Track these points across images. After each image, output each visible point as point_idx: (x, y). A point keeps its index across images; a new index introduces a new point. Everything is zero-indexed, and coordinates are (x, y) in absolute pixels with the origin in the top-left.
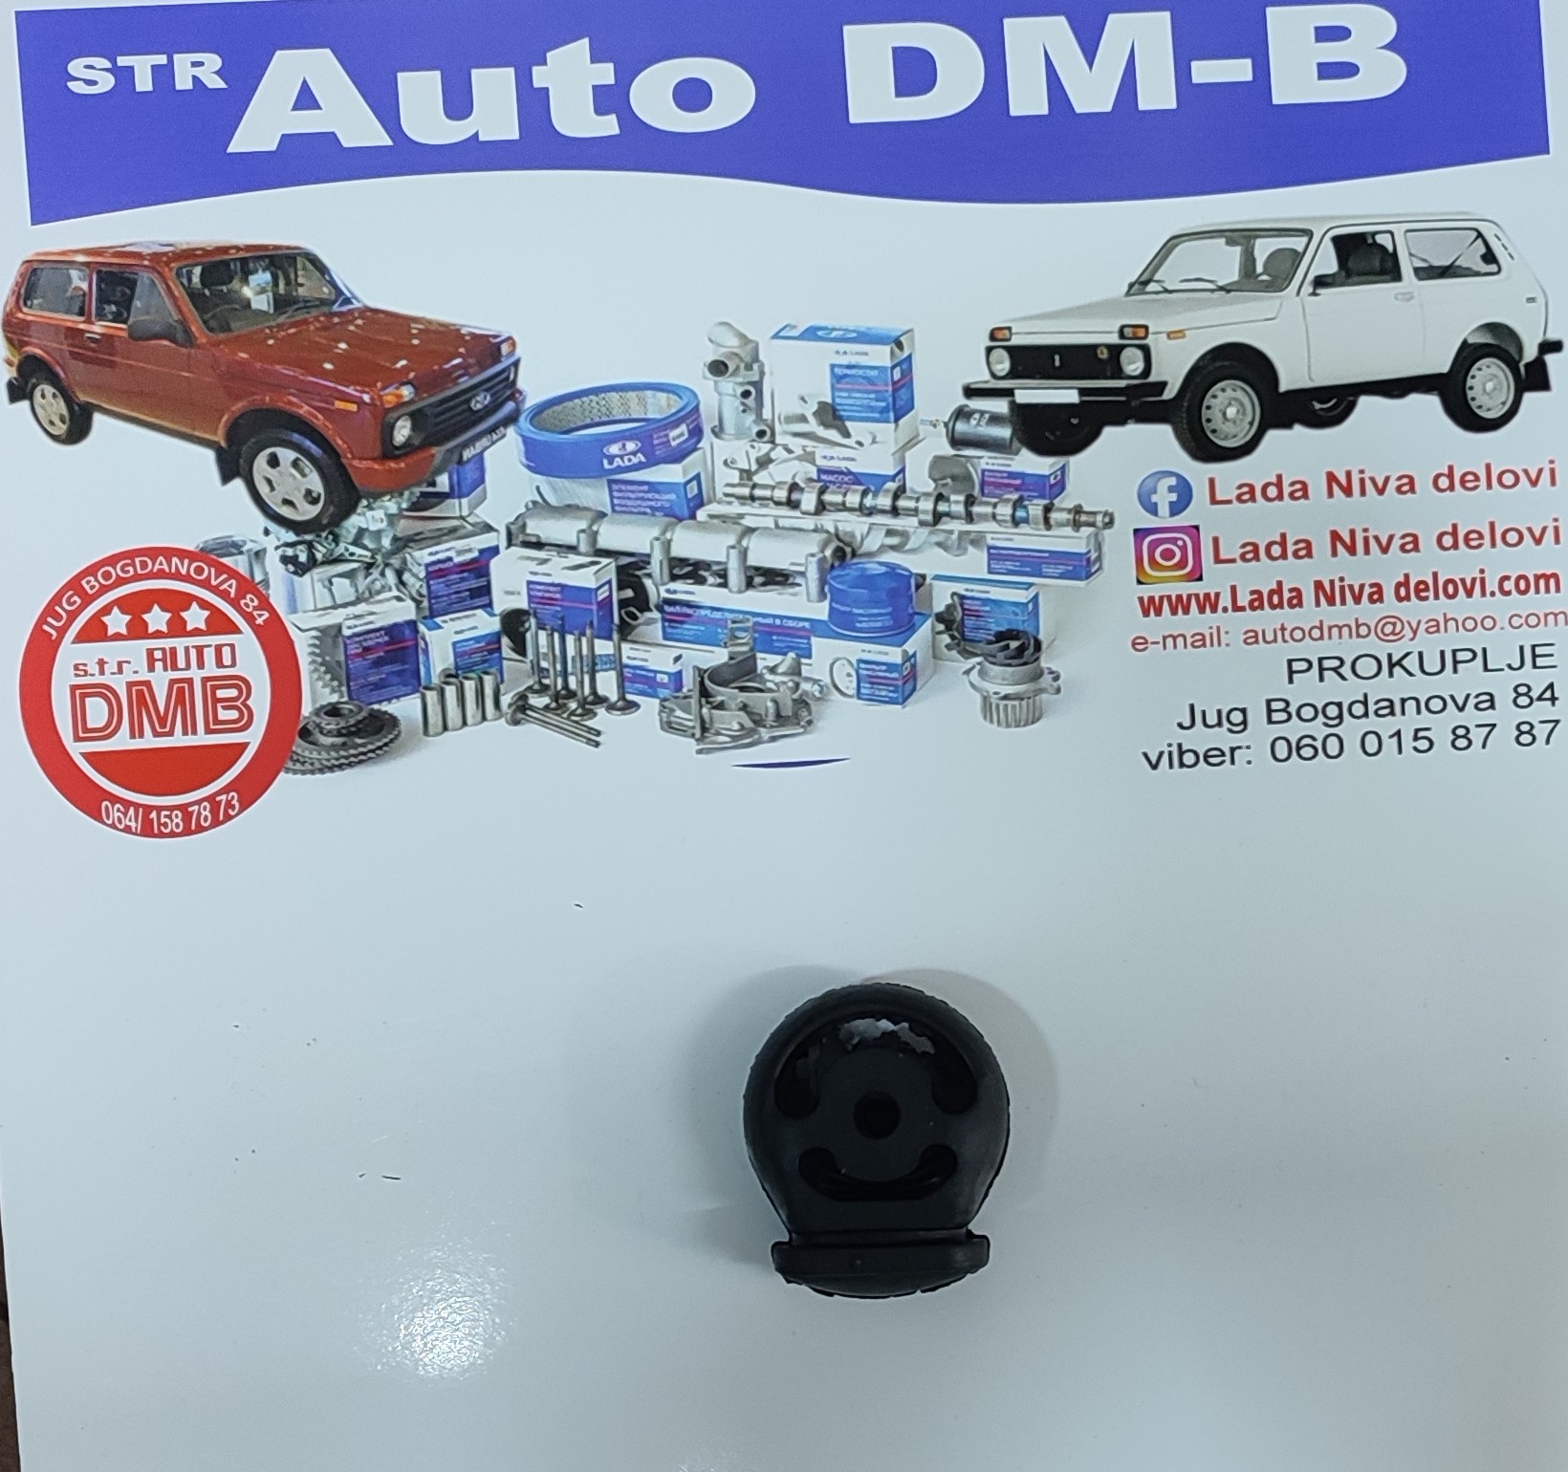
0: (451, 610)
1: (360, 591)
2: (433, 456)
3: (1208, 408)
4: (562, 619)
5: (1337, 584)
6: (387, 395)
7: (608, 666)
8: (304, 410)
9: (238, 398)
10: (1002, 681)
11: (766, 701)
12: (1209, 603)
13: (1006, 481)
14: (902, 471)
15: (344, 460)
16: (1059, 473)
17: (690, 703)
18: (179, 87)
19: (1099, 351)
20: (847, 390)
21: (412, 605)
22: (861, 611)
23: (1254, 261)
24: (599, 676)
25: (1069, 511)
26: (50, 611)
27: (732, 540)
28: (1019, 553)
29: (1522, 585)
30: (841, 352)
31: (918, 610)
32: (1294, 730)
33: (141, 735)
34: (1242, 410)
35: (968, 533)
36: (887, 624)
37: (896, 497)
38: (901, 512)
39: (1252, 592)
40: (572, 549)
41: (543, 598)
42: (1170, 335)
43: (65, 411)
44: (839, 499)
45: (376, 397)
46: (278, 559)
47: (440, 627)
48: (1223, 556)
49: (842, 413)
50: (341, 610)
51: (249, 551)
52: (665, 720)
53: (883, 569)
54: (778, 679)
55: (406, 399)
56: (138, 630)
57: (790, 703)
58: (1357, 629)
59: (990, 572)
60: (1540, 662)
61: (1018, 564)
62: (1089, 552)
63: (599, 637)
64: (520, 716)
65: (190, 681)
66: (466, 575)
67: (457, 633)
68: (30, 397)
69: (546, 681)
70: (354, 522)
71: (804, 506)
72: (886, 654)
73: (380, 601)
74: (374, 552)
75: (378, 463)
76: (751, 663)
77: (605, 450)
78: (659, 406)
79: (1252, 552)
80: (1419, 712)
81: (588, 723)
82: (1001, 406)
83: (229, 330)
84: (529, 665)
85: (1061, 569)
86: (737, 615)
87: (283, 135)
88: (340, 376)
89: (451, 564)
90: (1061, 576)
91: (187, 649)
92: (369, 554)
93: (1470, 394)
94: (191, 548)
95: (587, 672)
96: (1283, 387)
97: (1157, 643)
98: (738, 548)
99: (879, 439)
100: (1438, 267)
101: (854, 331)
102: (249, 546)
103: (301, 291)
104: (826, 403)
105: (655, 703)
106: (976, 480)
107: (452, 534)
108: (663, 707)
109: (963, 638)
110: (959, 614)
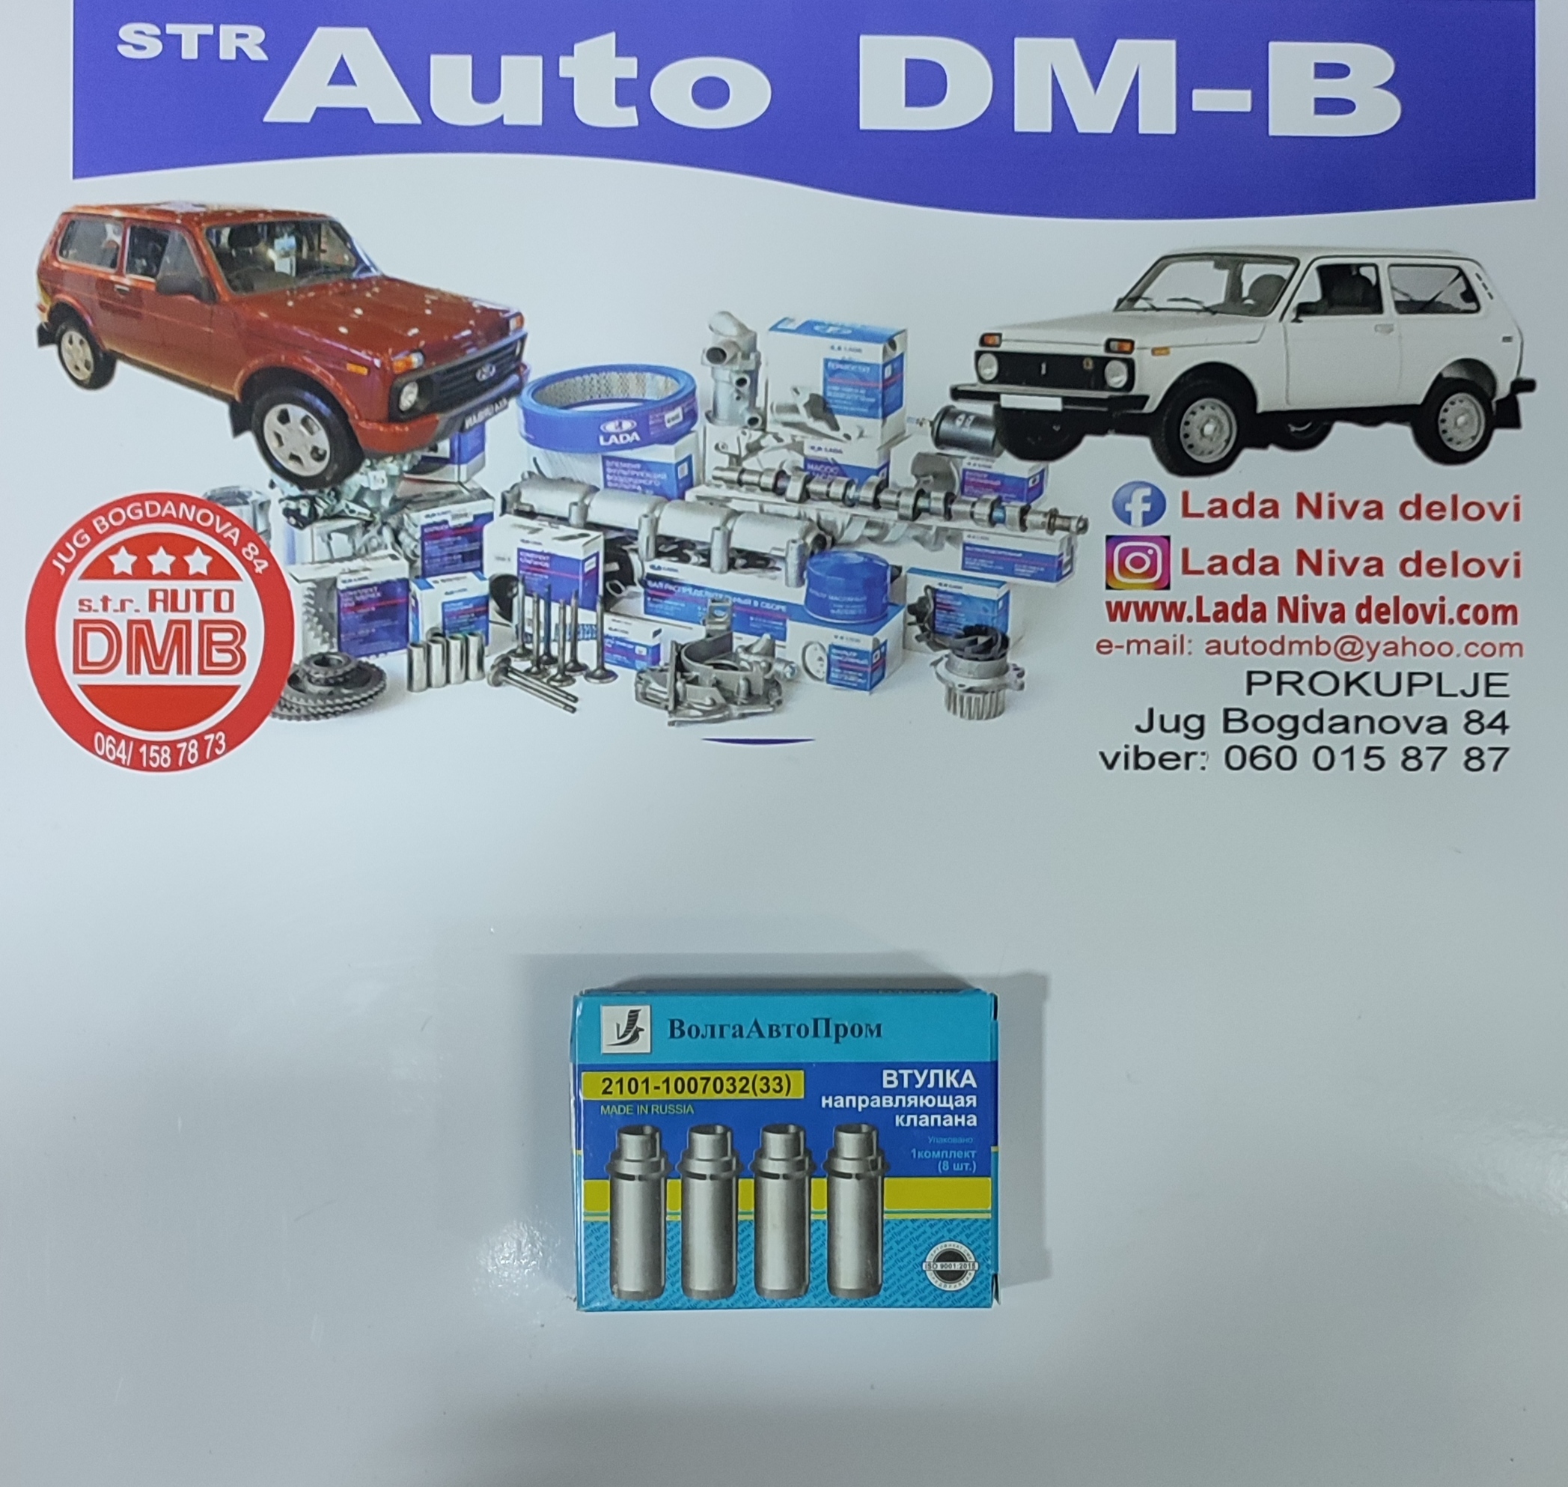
0: (443, 571)
1: (357, 547)
2: (437, 422)
3: (1187, 423)
5: (1301, 602)
6: (398, 361)
7: (590, 635)
8: (317, 370)
9: (252, 353)
10: (968, 674)
11: (738, 680)
12: (1175, 612)
13: (986, 482)
14: (887, 465)
15: (351, 421)
16: (1038, 477)
17: (665, 676)
18: (222, 56)
19: (1085, 362)
20: (839, 385)
21: (406, 563)
22: (836, 599)
23: (1241, 285)
24: (580, 644)
25: (1045, 514)
26: (60, 547)
27: (718, 523)
28: (993, 552)
29: (1481, 615)
30: (836, 347)
31: (892, 601)
32: (1249, 740)
33: (138, 671)
34: (1219, 428)
35: (946, 529)
36: (860, 612)
37: (878, 490)
38: (882, 505)
39: (1218, 604)
40: (564, 520)
41: (532, 565)
42: (1154, 351)
43: (90, 358)
44: (823, 488)
45: (386, 362)
46: (280, 511)
47: (431, 587)
48: (1191, 567)
49: (833, 406)
50: (337, 564)
51: (254, 502)
52: (640, 690)
53: (862, 559)
54: (752, 658)
55: (415, 366)
56: (142, 571)
57: (761, 683)
58: (1317, 646)
59: (964, 568)
60: (1493, 690)
61: (992, 562)
62: (1061, 555)
63: (583, 607)
64: (502, 678)
65: (188, 623)
66: (459, 538)
67: (447, 593)
68: (59, 344)
69: (529, 646)
70: (356, 481)
71: (789, 494)
72: (858, 641)
73: (376, 558)
74: (373, 511)
75: (384, 426)
76: (727, 640)
77: (602, 428)
78: (656, 388)
79: (1219, 565)
80: (1372, 730)
81: (564, 689)
82: (986, 409)
83: (250, 289)
84: (514, 630)
85: (1033, 570)
86: (717, 594)
87: (318, 109)
88: (356, 339)
89: (446, 527)
90: (1033, 577)
91: (188, 593)
92: (368, 512)
93: (1442, 427)
94: (199, 495)
95: (569, 640)
96: (1260, 409)
97: (1121, 647)
98: (722, 528)
99: (866, 433)
100: (1419, 302)
101: (849, 328)
102: (255, 497)
103: (323, 257)
104: (817, 396)
105: (634, 673)
106: (957, 478)
107: (449, 497)
108: (639, 679)
109: (934, 631)
110: (931, 607)
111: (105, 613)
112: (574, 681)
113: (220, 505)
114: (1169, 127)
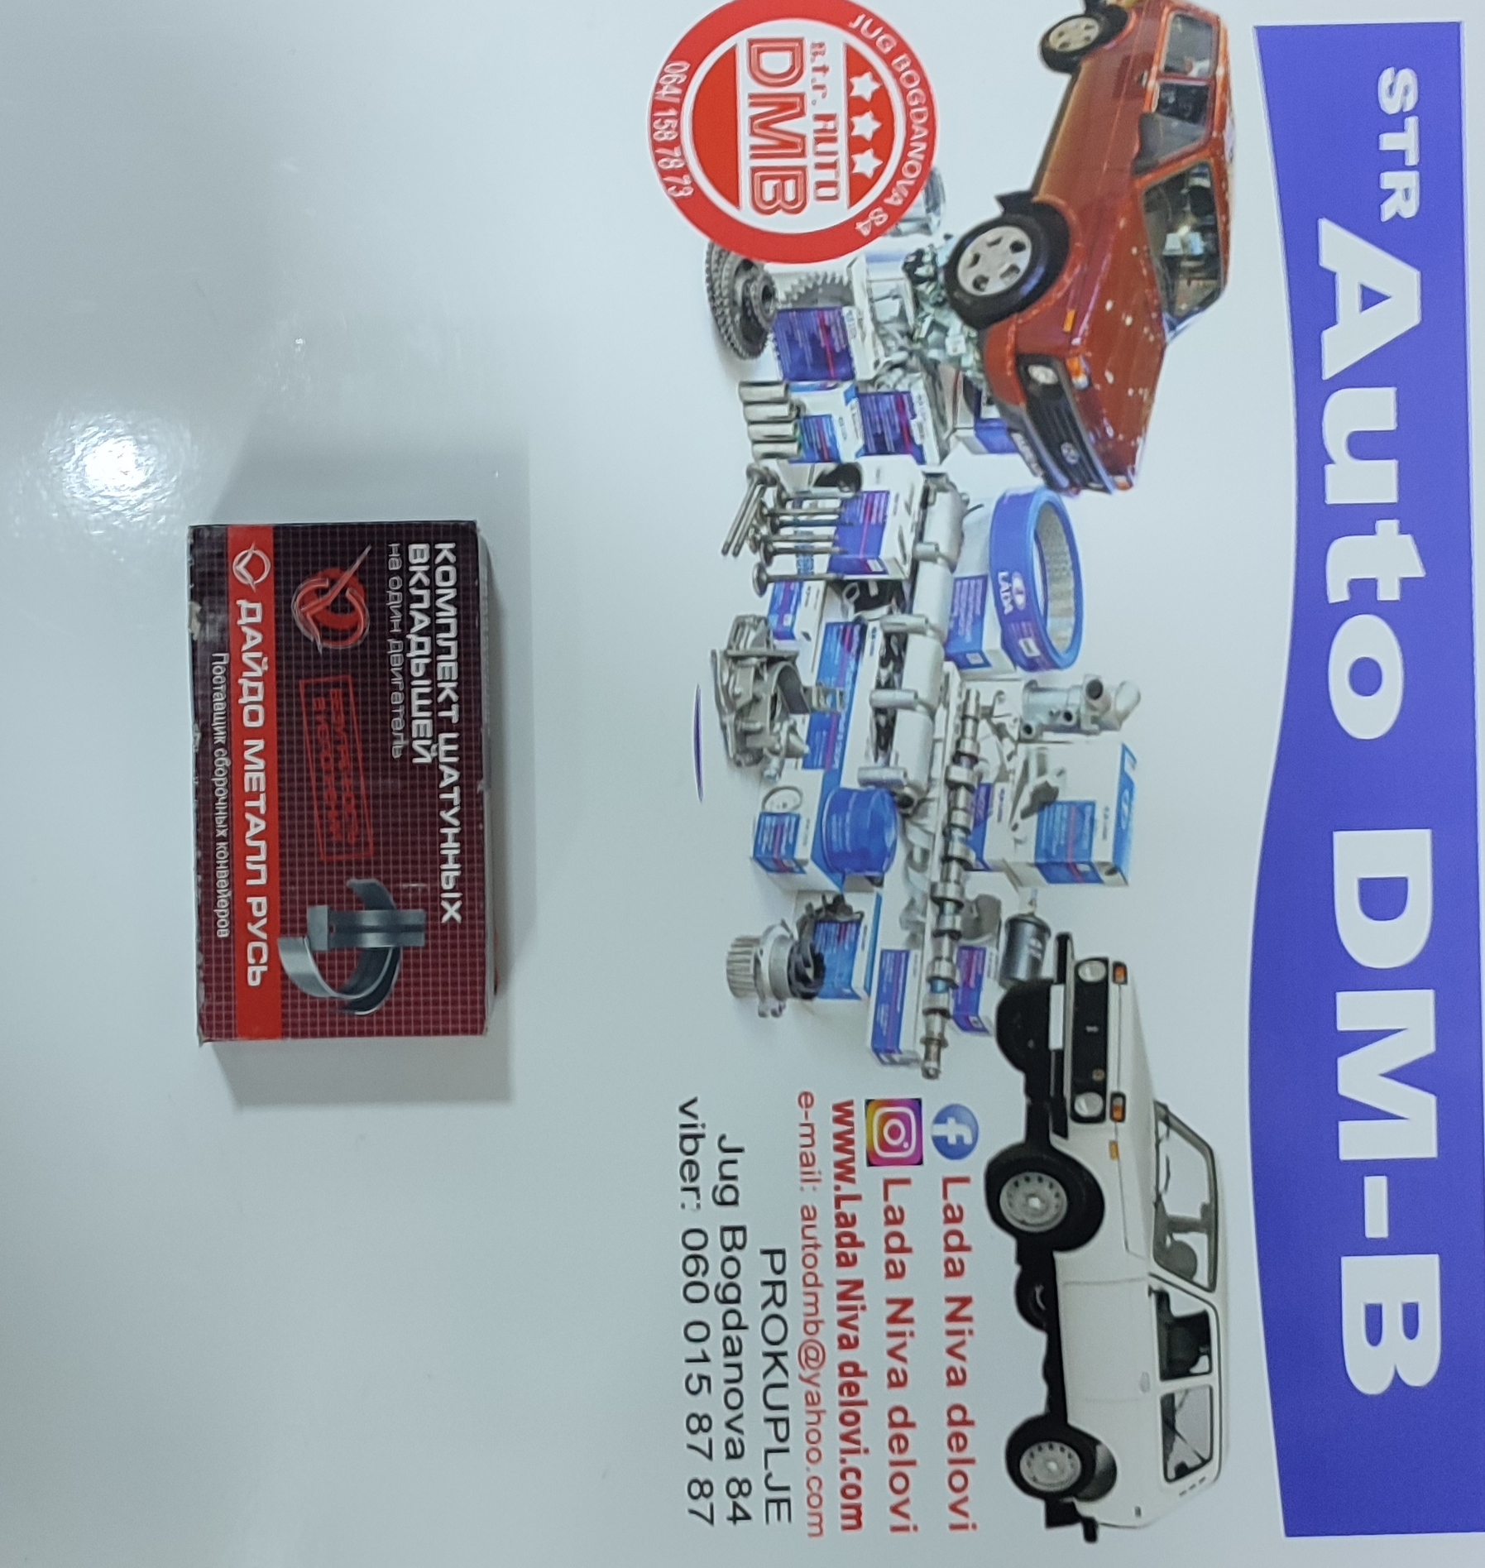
0: (864, 414)
1: (887, 326)
2: (1017, 403)
3: (1040, 1180)
4: (851, 524)
5: (859, 1303)
6: (1079, 362)
7: (802, 567)
8: (1067, 279)
9: (1082, 214)
10: (774, 958)
11: (761, 721)
12: (845, 1172)
13: (973, 972)
14: (987, 869)
15: (1015, 316)
16: (980, 1026)
17: (762, 645)
19: (1101, 1072)
20: (1069, 816)
21: (871, 375)
22: (848, 820)
23: (1186, 1231)
24: (793, 557)
25: (942, 1034)
26: (877, 22)
27: (923, 695)
28: (901, 981)
29: (851, 1492)
30: (1107, 813)
31: (847, 877)
32: (714, 1253)
33: (753, 105)
34: (1036, 1213)
35: (923, 932)
36: (835, 846)
37: (961, 861)
38: (946, 865)
39: (854, 1217)
40: (920, 537)
41: (873, 505)
42: (1114, 1144)
43: (1073, 47)
44: (961, 803)
45: (1077, 351)
46: (920, 246)
47: (847, 402)
48: (891, 1188)
49: (1046, 812)
50: (868, 306)
51: (930, 219)
52: (747, 620)
53: (889, 845)
54: (783, 735)
55: (1074, 380)
56: (856, 106)
57: (759, 745)
58: (813, 1322)
59: (884, 953)
60: (773, 1507)
61: (890, 980)
62: (900, 1052)
63: (831, 560)
64: (756, 479)
65: (802, 154)
66: (898, 430)
67: (841, 419)
68: (1088, 14)
69: (789, 505)
70: (954, 323)
71: (954, 769)
72: (805, 844)
73: (874, 345)
74: (923, 341)
75: (1011, 350)
76: (801, 708)
77: (1016, 574)
78: (1059, 629)
79: (894, 1217)
80: (728, 1381)
81: (747, 542)
82: (1048, 970)
83: (1148, 209)
84: (805, 488)
85: (884, 1024)
86: (848, 696)
88: (1099, 315)
89: (909, 415)
90: (876, 1024)
92: (923, 335)
93: (1045, 1446)
95: (797, 546)
96: (1059, 1257)
97: (807, 1117)
98: (917, 700)
99: (1020, 847)
100: (1174, 1418)
101: (1127, 825)
102: (934, 220)
103: (1183, 283)
104: (1056, 795)
105: (764, 612)
106: (976, 942)
107: (941, 420)
108: (759, 619)
109: (818, 922)
110: (842, 918)
112: (754, 551)
113: (925, 183)
114: (1346, 1153)
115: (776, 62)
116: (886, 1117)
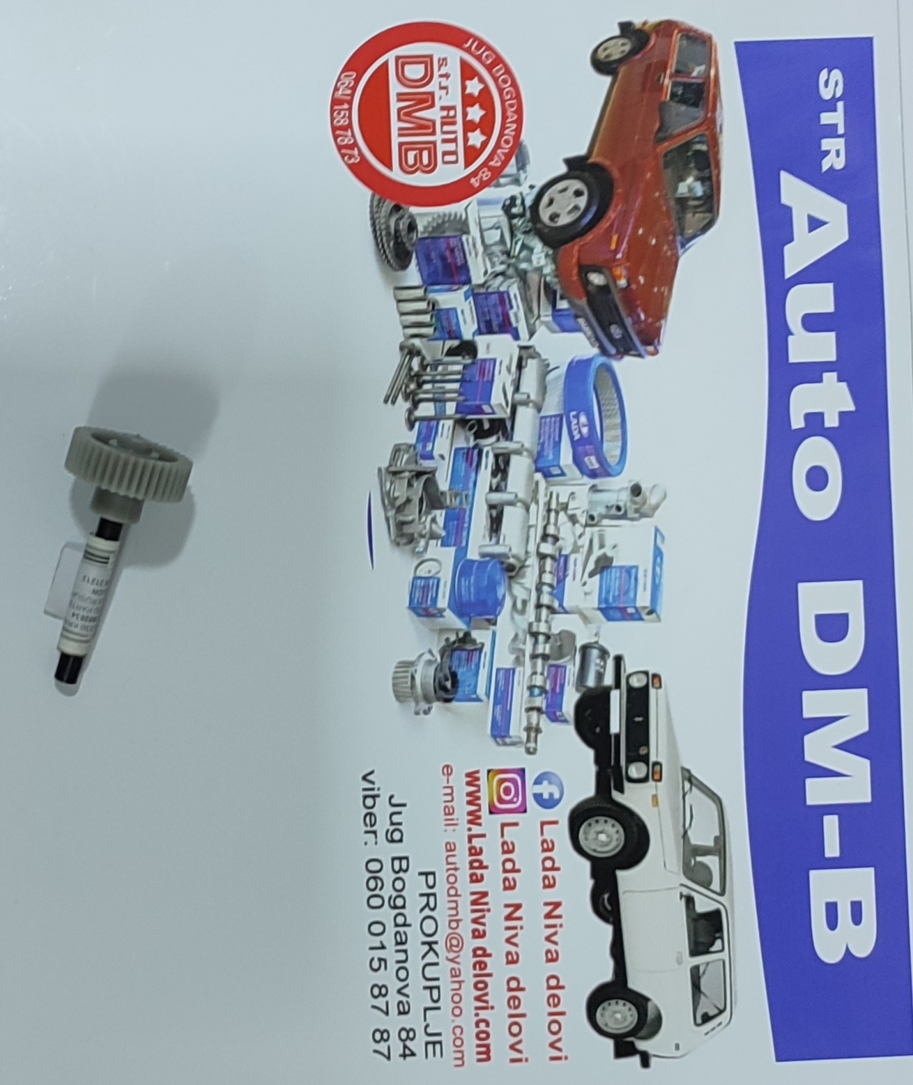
0: (478, 308)
1: (492, 248)
2: (581, 298)
3: (606, 822)
5: (486, 907)
6: (621, 270)
7: (438, 411)
8: (612, 214)
9: (622, 170)
10: (424, 675)
11: (413, 515)
12: (474, 819)
13: (559, 683)
14: (566, 612)
15: (577, 240)
16: (563, 718)
17: (413, 464)
19: (645, 748)
20: (620, 577)
21: (482, 281)
22: (472, 581)
23: (705, 855)
24: (431, 405)
25: (538, 724)
26: (482, 44)
27: (521, 495)
28: (510, 689)
29: (483, 1036)
30: (647, 573)
31: (473, 619)
32: (387, 875)
33: (399, 100)
34: (604, 844)
35: (524, 655)
36: (464, 598)
37: (549, 607)
38: (538, 610)
39: (482, 849)
40: (517, 389)
41: (485, 369)
42: (655, 797)
43: (613, 58)
44: (548, 568)
45: (620, 262)
46: (514, 194)
47: (466, 299)
48: (506, 829)
49: (605, 573)
50: (479, 234)
51: (519, 175)
52: (402, 447)
53: (500, 597)
54: (428, 524)
55: (618, 282)
56: (468, 101)
57: (412, 531)
58: (455, 921)
59: (498, 670)
60: (430, 1047)
61: (502, 688)
62: (510, 737)
63: (458, 405)
64: (406, 351)
65: (433, 133)
66: (501, 318)
67: (462, 312)
69: (428, 369)
70: (538, 245)
71: (543, 545)
72: (444, 597)
73: (484, 261)
74: (518, 257)
75: (576, 262)
76: (440, 506)
78: (611, 449)
79: (508, 849)
80: (398, 962)
81: (401, 394)
82: (609, 680)
83: (666, 166)
84: (439, 357)
85: (499, 717)
86: (471, 498)
88: (634, 239)
89: (508, 306)
90: (494, 719)
91: (454, 132)
92: (516, 254)
93: (613, 1002)
94: (523, 137)
95: (435, 397)
96: (620, 874)
97: (448, 782)
98: (516, 500)
99: (588, 597)
100: (699, 981)
101: (660, 582)
102: (522, 176)
103: (689, 216)
104: (612, 563)
105: (413, 441)
106: (560, 662)
107: (529, 310)
108: (410, 446)
109: (453, 650)
110: (469, 647)
111: (437, 76)
112: (406, 401)
113: (516, 151)
114: (811, 800)
115: (414, 72)
116: (502, 781)
